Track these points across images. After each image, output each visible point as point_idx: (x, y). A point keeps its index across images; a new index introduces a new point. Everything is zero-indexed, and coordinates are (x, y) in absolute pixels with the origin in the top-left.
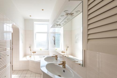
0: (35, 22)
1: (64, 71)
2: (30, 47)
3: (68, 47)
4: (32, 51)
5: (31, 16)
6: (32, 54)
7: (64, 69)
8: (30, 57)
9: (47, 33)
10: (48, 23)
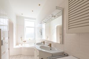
0: (25, 19)
1: (51, 49)
2: (21, 38)
3: (48, 37)
4: (23, 41)
5: (22, 14)
6: (23, 43)
7: (51, 48)
8: (22, 45)
9: (35, 28)
10: (35, 21)
